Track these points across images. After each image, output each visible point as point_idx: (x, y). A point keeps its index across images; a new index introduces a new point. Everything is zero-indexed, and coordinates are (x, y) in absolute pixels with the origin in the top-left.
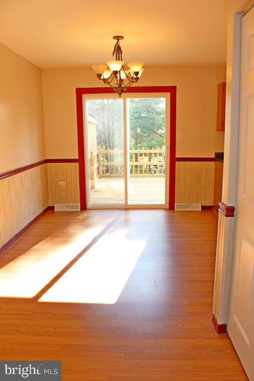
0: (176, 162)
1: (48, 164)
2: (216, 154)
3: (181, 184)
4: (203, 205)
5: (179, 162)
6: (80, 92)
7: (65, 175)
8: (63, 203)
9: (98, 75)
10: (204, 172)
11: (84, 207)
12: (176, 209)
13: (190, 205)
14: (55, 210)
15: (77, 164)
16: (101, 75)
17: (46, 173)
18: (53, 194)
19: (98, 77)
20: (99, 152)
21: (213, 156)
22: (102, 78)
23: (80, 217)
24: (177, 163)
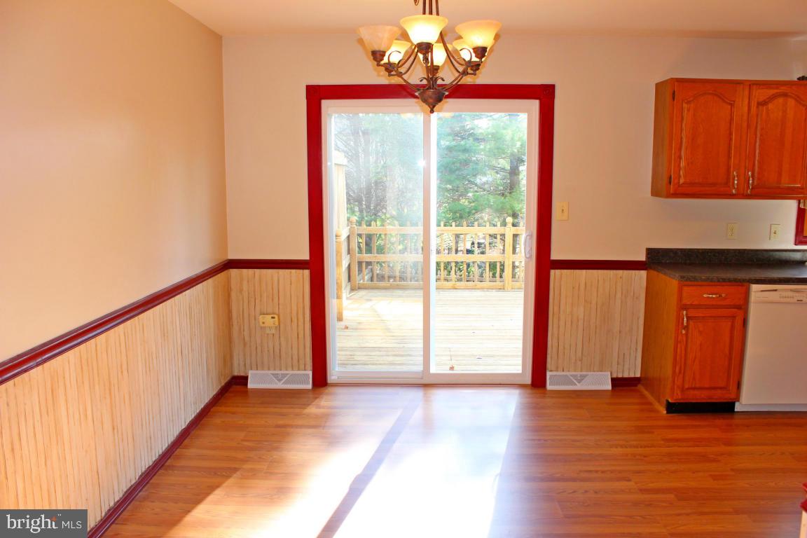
0: (552, 272)
1: (234, 272)
2: (650, 252)
3: (562, 323)
4: (615, 376)
5: (558, 272)
6: (317, 96)
7: (276, 300)
8: (269, 369)
9: (374, 53)
10: (619, 295)
11: (320, 379)
12: (549, 387)
13: (583, 377)
14: (250, 386)
15: (307, 272)
16: (383, 54)
17: (229, 296)
18: (245, 345)
19: (375, 59)
20: (351, 230)
21: (642, 257)
22: (385, 60)
23: (312, 410)
24: (555, 274)
